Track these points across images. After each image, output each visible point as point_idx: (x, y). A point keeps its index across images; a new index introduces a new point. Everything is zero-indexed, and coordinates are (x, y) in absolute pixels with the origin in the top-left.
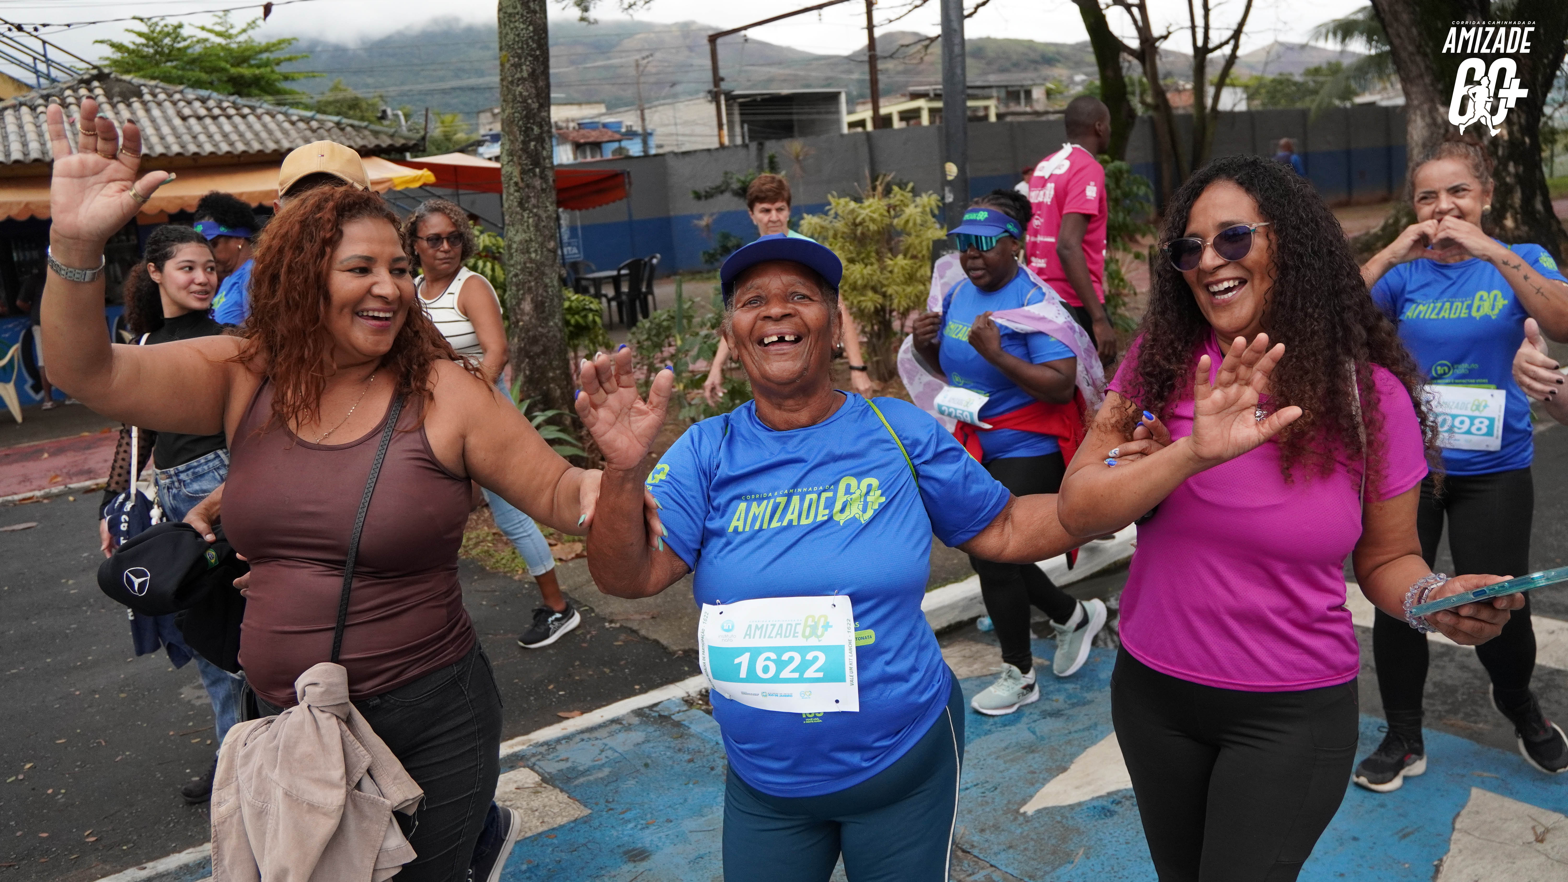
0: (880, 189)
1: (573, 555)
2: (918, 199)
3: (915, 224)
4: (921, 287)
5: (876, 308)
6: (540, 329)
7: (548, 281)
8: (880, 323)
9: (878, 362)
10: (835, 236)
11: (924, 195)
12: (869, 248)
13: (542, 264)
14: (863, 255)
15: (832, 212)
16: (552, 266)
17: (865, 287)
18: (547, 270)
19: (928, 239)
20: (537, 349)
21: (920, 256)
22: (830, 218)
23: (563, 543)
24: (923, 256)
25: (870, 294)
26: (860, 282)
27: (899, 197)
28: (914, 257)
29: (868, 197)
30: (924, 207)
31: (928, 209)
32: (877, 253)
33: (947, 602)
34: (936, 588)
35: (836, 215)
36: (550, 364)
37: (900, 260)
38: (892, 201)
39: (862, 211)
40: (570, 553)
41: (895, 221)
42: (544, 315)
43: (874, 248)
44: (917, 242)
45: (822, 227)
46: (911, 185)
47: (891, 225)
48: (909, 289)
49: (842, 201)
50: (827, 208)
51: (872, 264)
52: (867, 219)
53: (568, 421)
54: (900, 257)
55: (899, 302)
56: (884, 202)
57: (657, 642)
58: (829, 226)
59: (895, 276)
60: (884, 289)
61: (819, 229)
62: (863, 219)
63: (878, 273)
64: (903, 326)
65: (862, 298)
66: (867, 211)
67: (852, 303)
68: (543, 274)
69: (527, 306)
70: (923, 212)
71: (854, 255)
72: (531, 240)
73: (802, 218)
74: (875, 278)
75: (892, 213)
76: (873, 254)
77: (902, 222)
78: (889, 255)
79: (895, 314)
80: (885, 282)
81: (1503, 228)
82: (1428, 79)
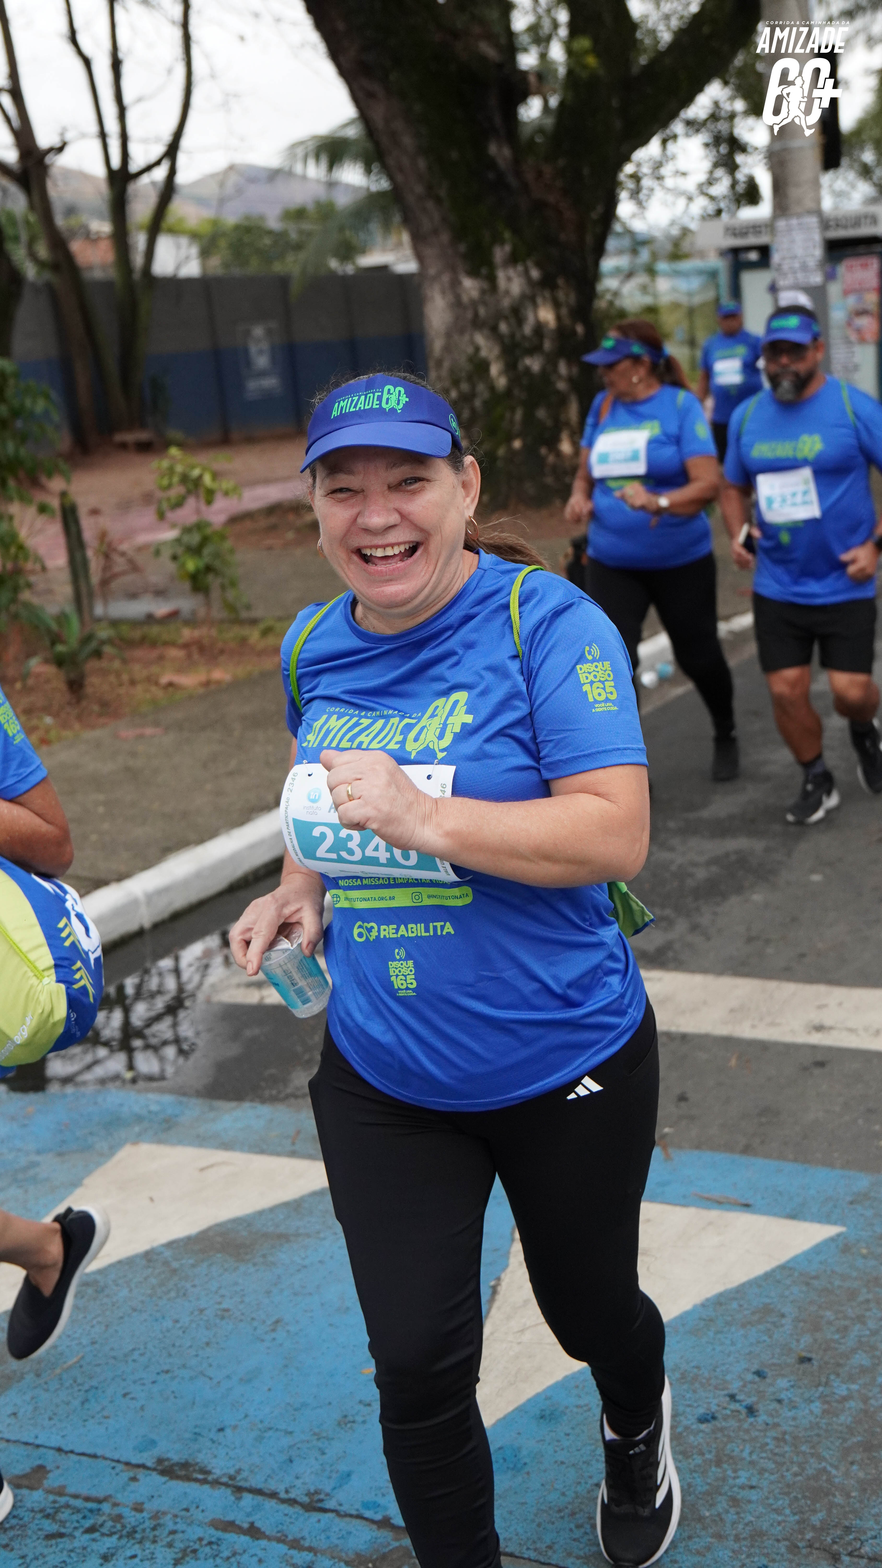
81: (558, 454)
82: (445, 237)
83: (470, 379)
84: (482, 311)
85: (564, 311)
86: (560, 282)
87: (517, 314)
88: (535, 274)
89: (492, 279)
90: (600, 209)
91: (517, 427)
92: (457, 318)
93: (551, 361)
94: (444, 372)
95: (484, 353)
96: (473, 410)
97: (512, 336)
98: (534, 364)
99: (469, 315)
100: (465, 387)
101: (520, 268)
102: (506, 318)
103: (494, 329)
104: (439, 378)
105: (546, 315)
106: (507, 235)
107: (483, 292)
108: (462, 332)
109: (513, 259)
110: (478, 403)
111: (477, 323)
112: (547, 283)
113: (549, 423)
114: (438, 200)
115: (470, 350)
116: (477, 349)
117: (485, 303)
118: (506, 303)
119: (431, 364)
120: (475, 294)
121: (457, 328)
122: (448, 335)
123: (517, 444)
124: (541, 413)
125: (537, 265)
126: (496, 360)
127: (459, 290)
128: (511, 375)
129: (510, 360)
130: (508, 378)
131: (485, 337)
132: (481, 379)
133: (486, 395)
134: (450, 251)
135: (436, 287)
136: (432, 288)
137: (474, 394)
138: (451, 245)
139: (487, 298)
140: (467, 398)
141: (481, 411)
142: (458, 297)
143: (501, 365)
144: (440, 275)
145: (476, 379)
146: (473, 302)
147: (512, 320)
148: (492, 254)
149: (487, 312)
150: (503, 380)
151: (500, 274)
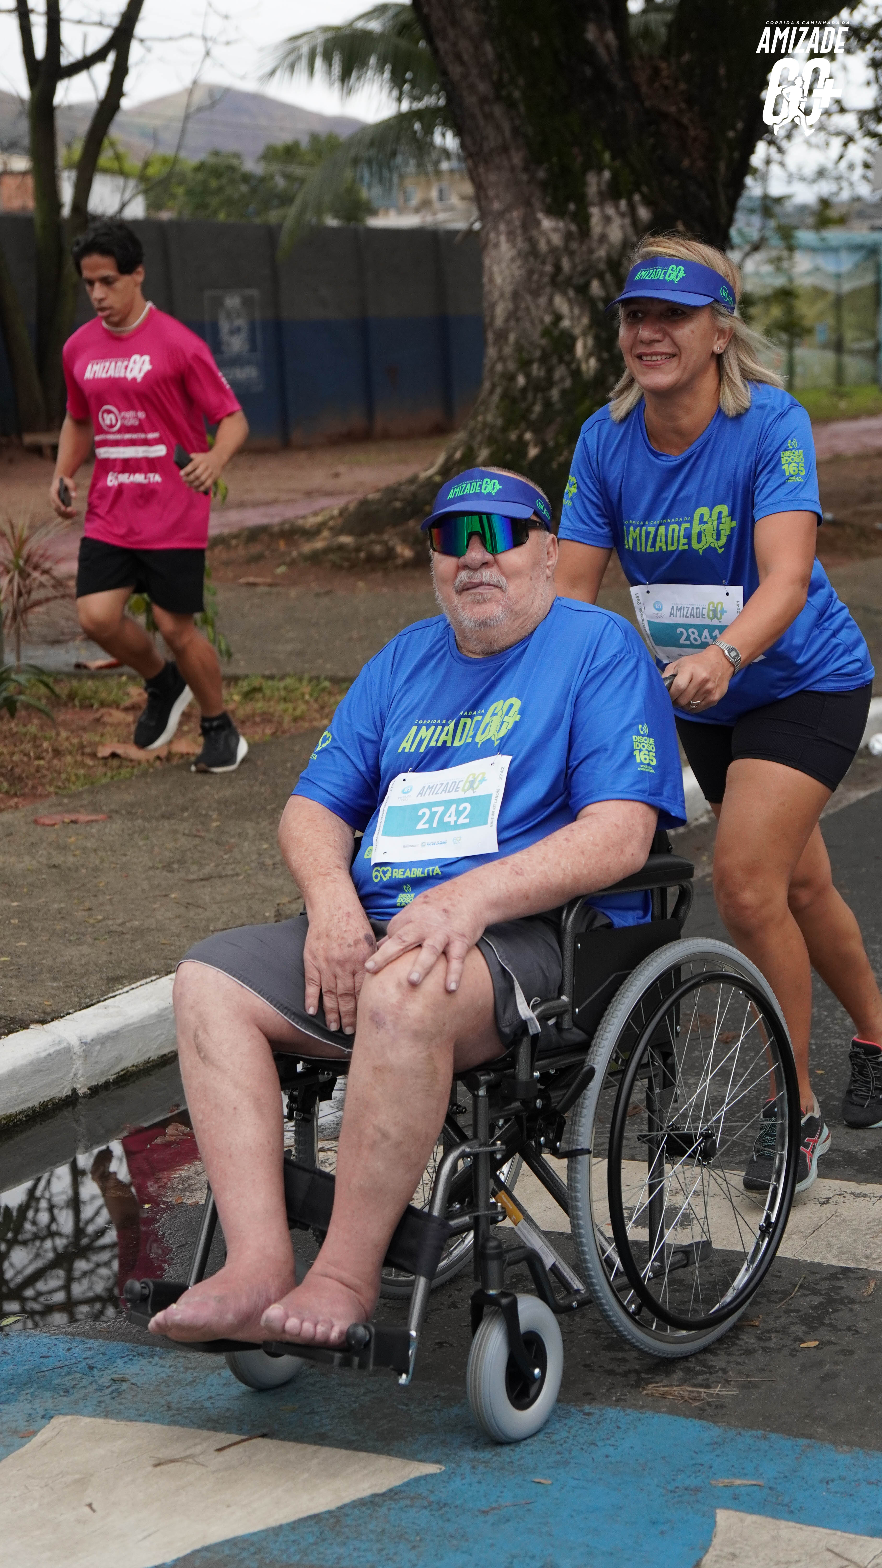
82: (517, 158)
83: (544, 359)
84: (566, 264)
88: (644, 213)
89: (582, 220)
90: (740, 125)
92: (531, 272)
94: (508, 350)
95: (566, 323)
97: (607, 300)
99: (549, 268)
100: (536, 370)
101: (623, 203)
102: (601, 276)
103: (583, 290)
104: (501, 358)
106: (607, 156)
107: (568, 237)
108: (535, 293)
109: (613, 193)
110: (555, 394)
111: (558, 281)
114: (511, 104)
115: (548, 319)
116: (558, 318)
117: (571, 254)
118: (602, 253)
119: (490, 336)
120: (557, 239)
121: (529, 287)
122: (516, 296)
125: (648, 202)
126: (584, 334)
127: (535, 233)
128: (605, 355)
129: (604, 335)
130: (600, 360)
131: (570, 301)
132: (561, 360)
133: (568, 383)
134: (525, 177)
135: (502, 227)
136: (495, 228)
137: (549, 382)
138: (526, 169)
139: (574, 245)
140: (541, 387)
141: (558, 406)
142: (532, 242)
143: (590, 342)
144: (508, 209)
145: (554, 360)
146: (553, 250)
147: (608, 277)
148: (585, 184)
149: (574, 267)
150: (593, 362)
151: (595, 211)
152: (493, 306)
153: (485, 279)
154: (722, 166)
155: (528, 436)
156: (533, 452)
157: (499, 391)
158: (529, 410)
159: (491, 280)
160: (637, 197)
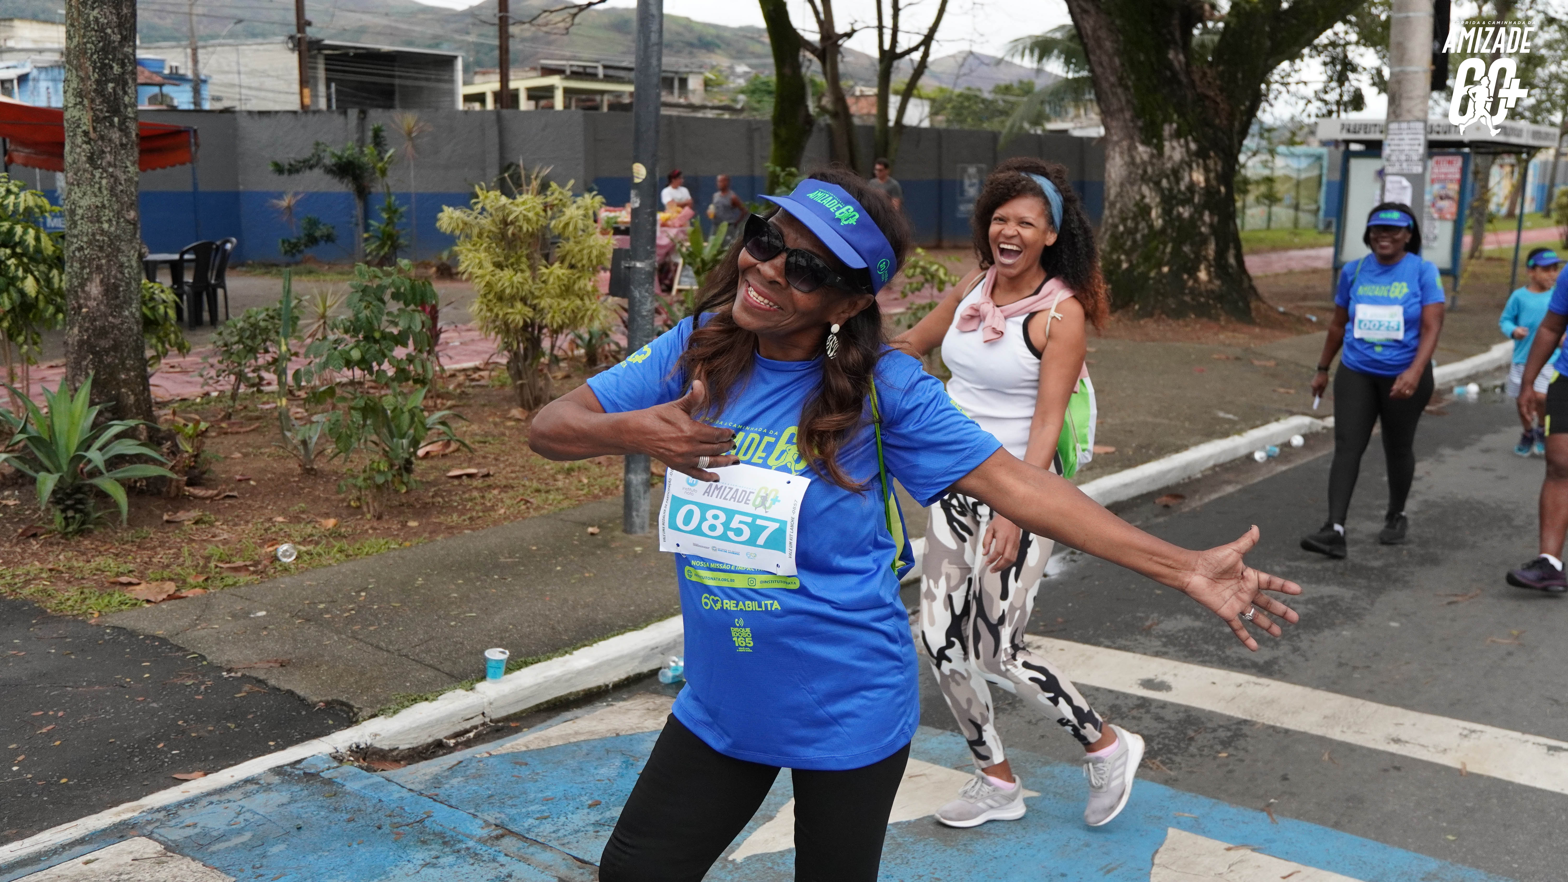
0: (535, 184)
1: (165, 596)
2: (579, 200)
3: (575, 228)
4: (579, 302)
5: (525, 321)
6: (110, 319)
7: (124, 259)
8: (527, 340)
9: (522, 385)
10: (480, 236)
11: (587, 196)
12: (519, 253)
13: (118, 237)
14: (512, 260)
15: (479, 206)
16: (131, 241)
17: (513, 298)
18: (124, 246)
19: (591, 247)
20: (105, 343)
21: (579, 265)
22: (475, 213)
23: (147, 582)
24: (583, 266)
25: (519, 305)
26: (508, 291)
27: (556, 195)
28: (572, 266)
29: (521, 193)
30: (586, 209)
31: (591, 212)
32: (529, 257)
33: (625, 652)
34: (614, 636)
35: (483, 209)
36: (123, 363)
37: (558, 270)
38: (549, 199)
39: (515, 208)
40: (160, 593)
41: (553, 223)
42: (118, 302)
43: (525, 252)
44: (577, 249)
45: (465, 224)
46: (572, 182)
47: (547, 227)
48: (565, 303)
49: (492, 194)
50: (474, 201)
51: (522, 271)
52: (521, 217)
53: (143, 436)
54: (557, 265)
55: (553, 317)
56: (540, 200)
57: (291, 693)
58: (474, 222)
59: (549, 286)
60: (535, 302)
61: (461, 225)
62: (517, 217)
63: (530, 281)
64: (553, 347)
65: (510, 310)
66: (521, 208)
67: (497, 315)
68: (119, 250)
69: (94, 289)
70: (585, 216)
71: (501, 259)
72: (104, 206)
73: (442, 211)
74: (526, 287)
75: (549, 213)
76: (524, 259)
77: (561, 225)
78: (544, 262)
79: (545, 331)
80: (537, 293)
81: (1197, 280)
82: (1128, 115)
83: (1134, 218)
84: (1150, 170)
85: (1212, 175)
86: (1212, 154)
87: (1176, 174)
88: (1193, 146)
89: (1160, 148)
90: (1247, 103)
91: (1167, 258)
92: (1130, 173)
93: (1199, 211)
94: (1115, 212)
95: (1147, 200)
96: (1134, 241)
97: (1170, 190)
98: (1185, 212)
99: (1140, 171)
100: (1130, 223)
101: (1182, 141)
102: (1167, 177)
103: (1158, 184)
104: (1112, 216)
105: (1199, 177)
106: (1175, 117)
107: (1152, 156)
108: (1132, 184)
109: (1178, 135)
110: (1139, 236)
111: (1145, 178)
112: (1202, 154)
113: (1192, 256)
114: (1127, 88)
115: (1138, 197)
116: (1143, 197)
117: (1153, 165)
118: (1169, 165)
119: (1107, 204)
120: (1146, 157)
121: (1129, 180)
122: (1122, 185)
123: (1165, 269)
124: (1186, 249)
125: (1195, 140)
126: (1157, 206)
127: (1134, 153)
128: (1167, 218)
129: (1167, 207)
130: (1164, 220)
131: (1150, 189)
132: (1143, 219)
133: (1146, 231)
134: (1131, 125)
135: (1117, 149)
136: (1114, 150)
137: (1136, 230)
138: (1132, 121)
139: (1155, 161)
140: (1131, 232)
141: (1140, 243)
142: (1132, 158)
143: (1160, 210)
144: (1121, 140)
145: (1140, 219)
146: (1144, 163)
147: (1172, 178)
148: (1162, 129)
149: (1154, 171)
150: (1160, 221)
151: (1167, 144)
152: (1109, 189)
153: (1106, 175)
154: (1237, 124)
155: (1123, 257)
156: (1125, 266)
157: (1109, 233)
158: (1124, 243)
159: (1110, 176)
160: (1190, 138)
